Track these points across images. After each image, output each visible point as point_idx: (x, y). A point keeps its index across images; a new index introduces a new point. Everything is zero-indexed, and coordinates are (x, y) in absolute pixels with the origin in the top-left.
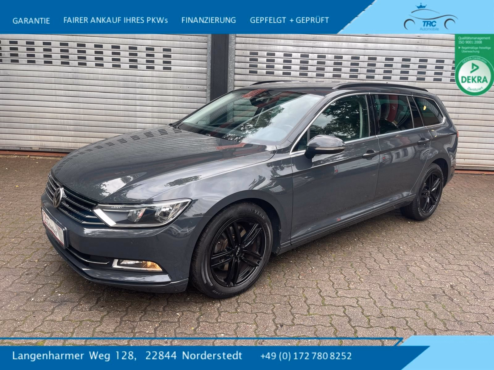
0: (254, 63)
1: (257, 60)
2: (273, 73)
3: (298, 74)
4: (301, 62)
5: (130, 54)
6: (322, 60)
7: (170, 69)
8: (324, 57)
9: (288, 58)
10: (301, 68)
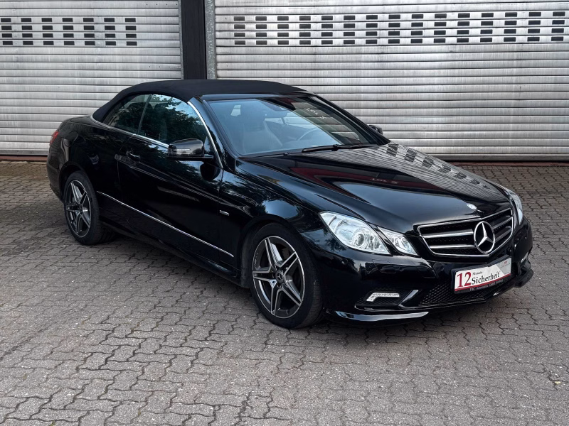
0: (240, 31)
1: (243, 27)
2: (265, 43)
3: (298, 42)
4: (301, 27)
5: (86, 28)
6: (327, 22)
7: (135, 44)
8: (331, 18)
9: (283, 23)
10: (301, 35)
